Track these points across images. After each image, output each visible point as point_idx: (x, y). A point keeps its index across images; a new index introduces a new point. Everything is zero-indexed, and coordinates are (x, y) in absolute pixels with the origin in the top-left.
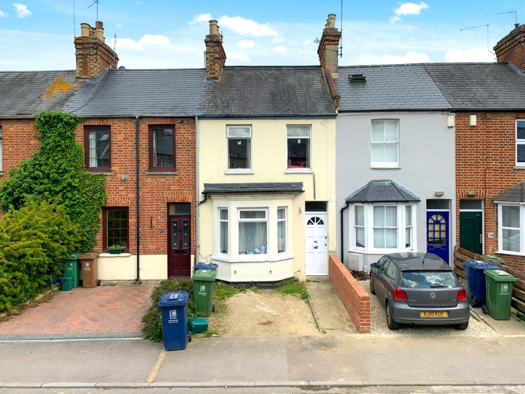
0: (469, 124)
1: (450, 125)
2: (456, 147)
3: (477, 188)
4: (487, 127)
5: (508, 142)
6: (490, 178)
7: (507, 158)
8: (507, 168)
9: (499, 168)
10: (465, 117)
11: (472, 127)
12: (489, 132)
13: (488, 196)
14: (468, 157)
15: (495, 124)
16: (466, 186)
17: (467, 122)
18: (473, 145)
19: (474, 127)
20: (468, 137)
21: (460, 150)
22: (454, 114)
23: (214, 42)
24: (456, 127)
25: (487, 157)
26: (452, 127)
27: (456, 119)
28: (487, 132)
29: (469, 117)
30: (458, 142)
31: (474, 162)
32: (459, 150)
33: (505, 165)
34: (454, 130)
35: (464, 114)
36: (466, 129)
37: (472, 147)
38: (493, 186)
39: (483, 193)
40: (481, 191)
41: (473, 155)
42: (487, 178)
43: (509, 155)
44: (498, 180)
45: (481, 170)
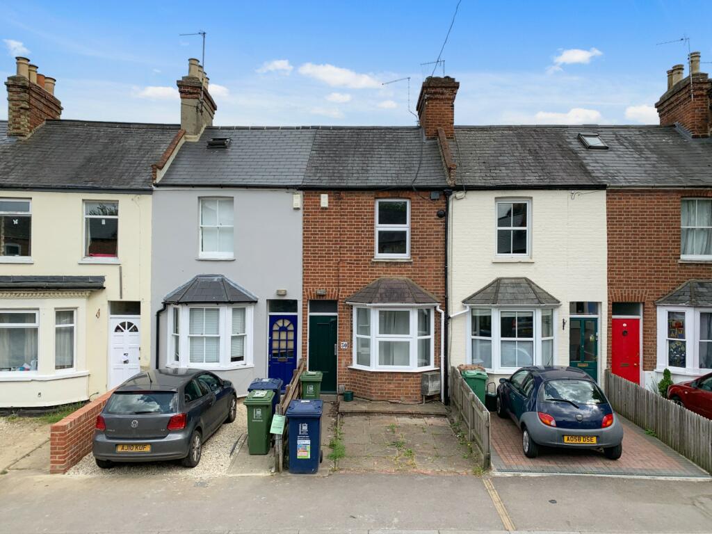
0: (320, 205)
1: (295, 207)
2: (304, 234)
3: (328, 286)
4: (341, 209)
5: (366, 228)
6: (345, 273)
7: (365, 247)
8: (365, 260)
9: (355, 260)
10: (315, 196)
11: (323, 208)
12: (344, 215)
13: (342, 296)
14: (318, 247)
15: (351, 206)
16: (315, 283)
17: (317, 202)
18: (325, 231)
19: (326, 208)
20: (318, 222)
21: (309, 238)
22: (301, 192)
23: (19, 87)
24: (304, 209)
25: (340, 247)
26: (298, 209)
27: (304, 199)
28: (341, 215)
29: (320, 196)
30: (307, 228)
31: (326, 254)
32: (307, 237)
33: (362, 257)
34: (301, 213)
35: (313, 192)
36: (316, 212)
37: (322, 234)
38: (347, 283)
39: (336, 292)
40: (333, 289)
41: (325, 244)
42: (341, 273)
43: (367, 244)
44: (353, 276)
45: (334, 263)
